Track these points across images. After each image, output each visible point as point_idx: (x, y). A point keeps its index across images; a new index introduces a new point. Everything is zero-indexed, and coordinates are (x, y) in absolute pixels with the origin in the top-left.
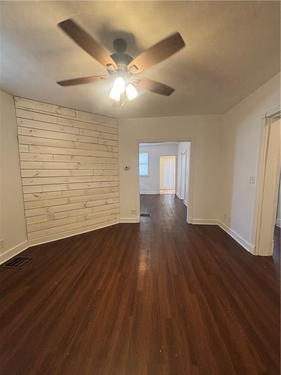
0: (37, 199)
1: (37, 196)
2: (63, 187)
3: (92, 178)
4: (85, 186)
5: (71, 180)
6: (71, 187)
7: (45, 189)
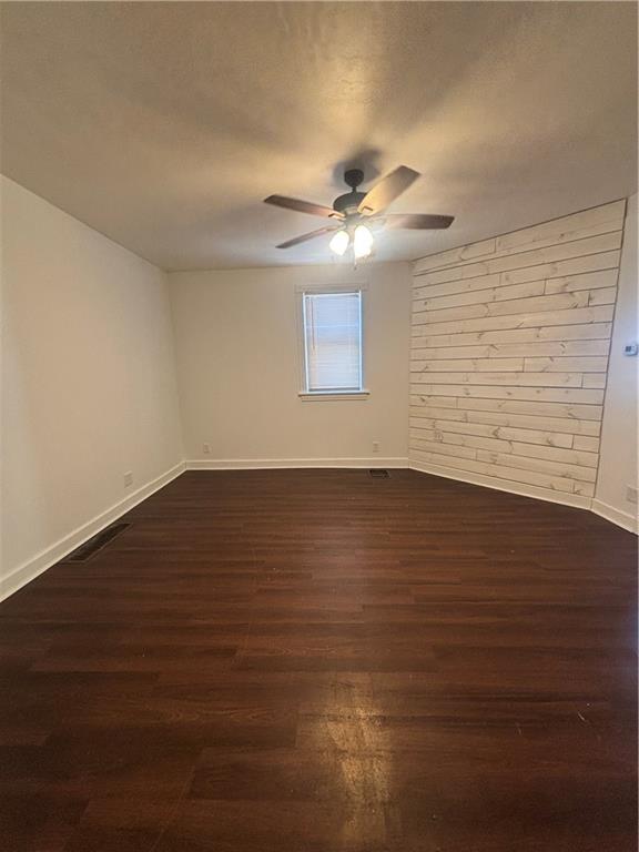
0: (423, 404)
1: (423, 400)
2: (460, 391)
3: (517, 378)
4: (500, 393)
5: (474, 379)
6: (474, 392)
7: (436, 391)
